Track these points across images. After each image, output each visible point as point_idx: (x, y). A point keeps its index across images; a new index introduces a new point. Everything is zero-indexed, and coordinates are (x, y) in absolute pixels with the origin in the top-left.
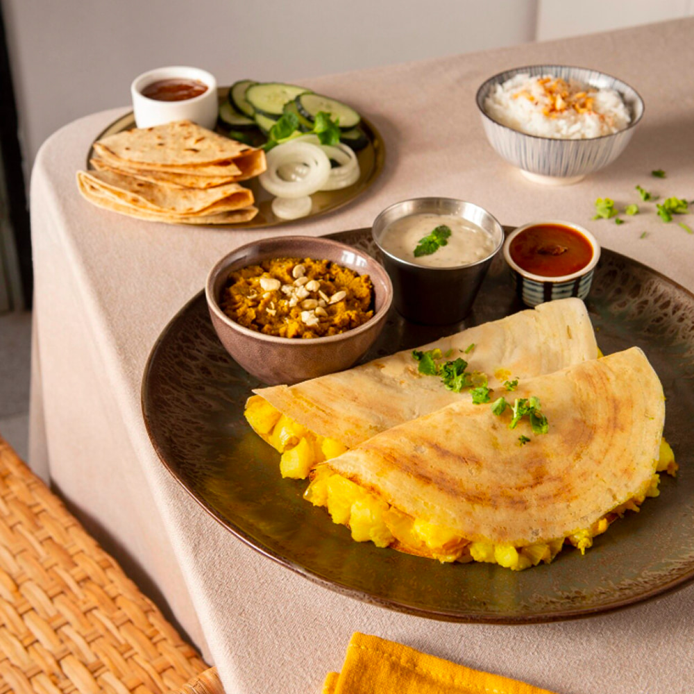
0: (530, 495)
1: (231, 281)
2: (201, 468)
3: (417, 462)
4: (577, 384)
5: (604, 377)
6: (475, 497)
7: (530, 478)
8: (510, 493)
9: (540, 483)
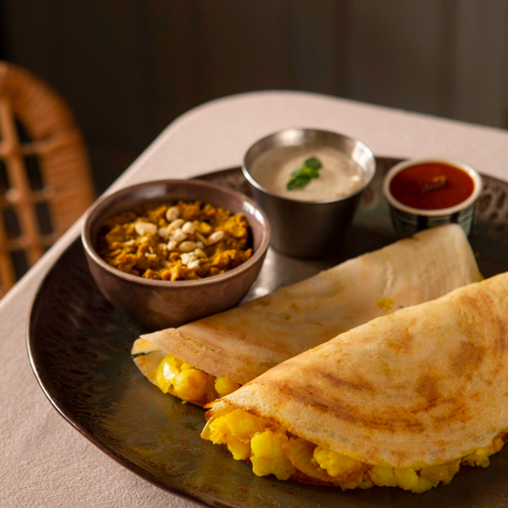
0: (425, 418)
1: (106, 229)
2: (96, 416)
3: (311, 391)
4: (462, 308)
5: (488, 301)
6: (371, 422)
7: (423, 400)
8: (406, 416)
9: (435, 406)
